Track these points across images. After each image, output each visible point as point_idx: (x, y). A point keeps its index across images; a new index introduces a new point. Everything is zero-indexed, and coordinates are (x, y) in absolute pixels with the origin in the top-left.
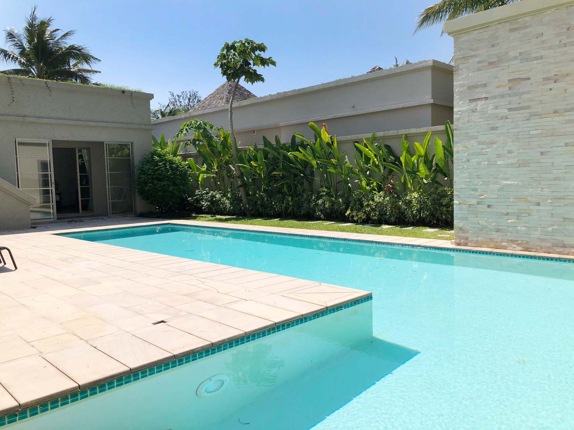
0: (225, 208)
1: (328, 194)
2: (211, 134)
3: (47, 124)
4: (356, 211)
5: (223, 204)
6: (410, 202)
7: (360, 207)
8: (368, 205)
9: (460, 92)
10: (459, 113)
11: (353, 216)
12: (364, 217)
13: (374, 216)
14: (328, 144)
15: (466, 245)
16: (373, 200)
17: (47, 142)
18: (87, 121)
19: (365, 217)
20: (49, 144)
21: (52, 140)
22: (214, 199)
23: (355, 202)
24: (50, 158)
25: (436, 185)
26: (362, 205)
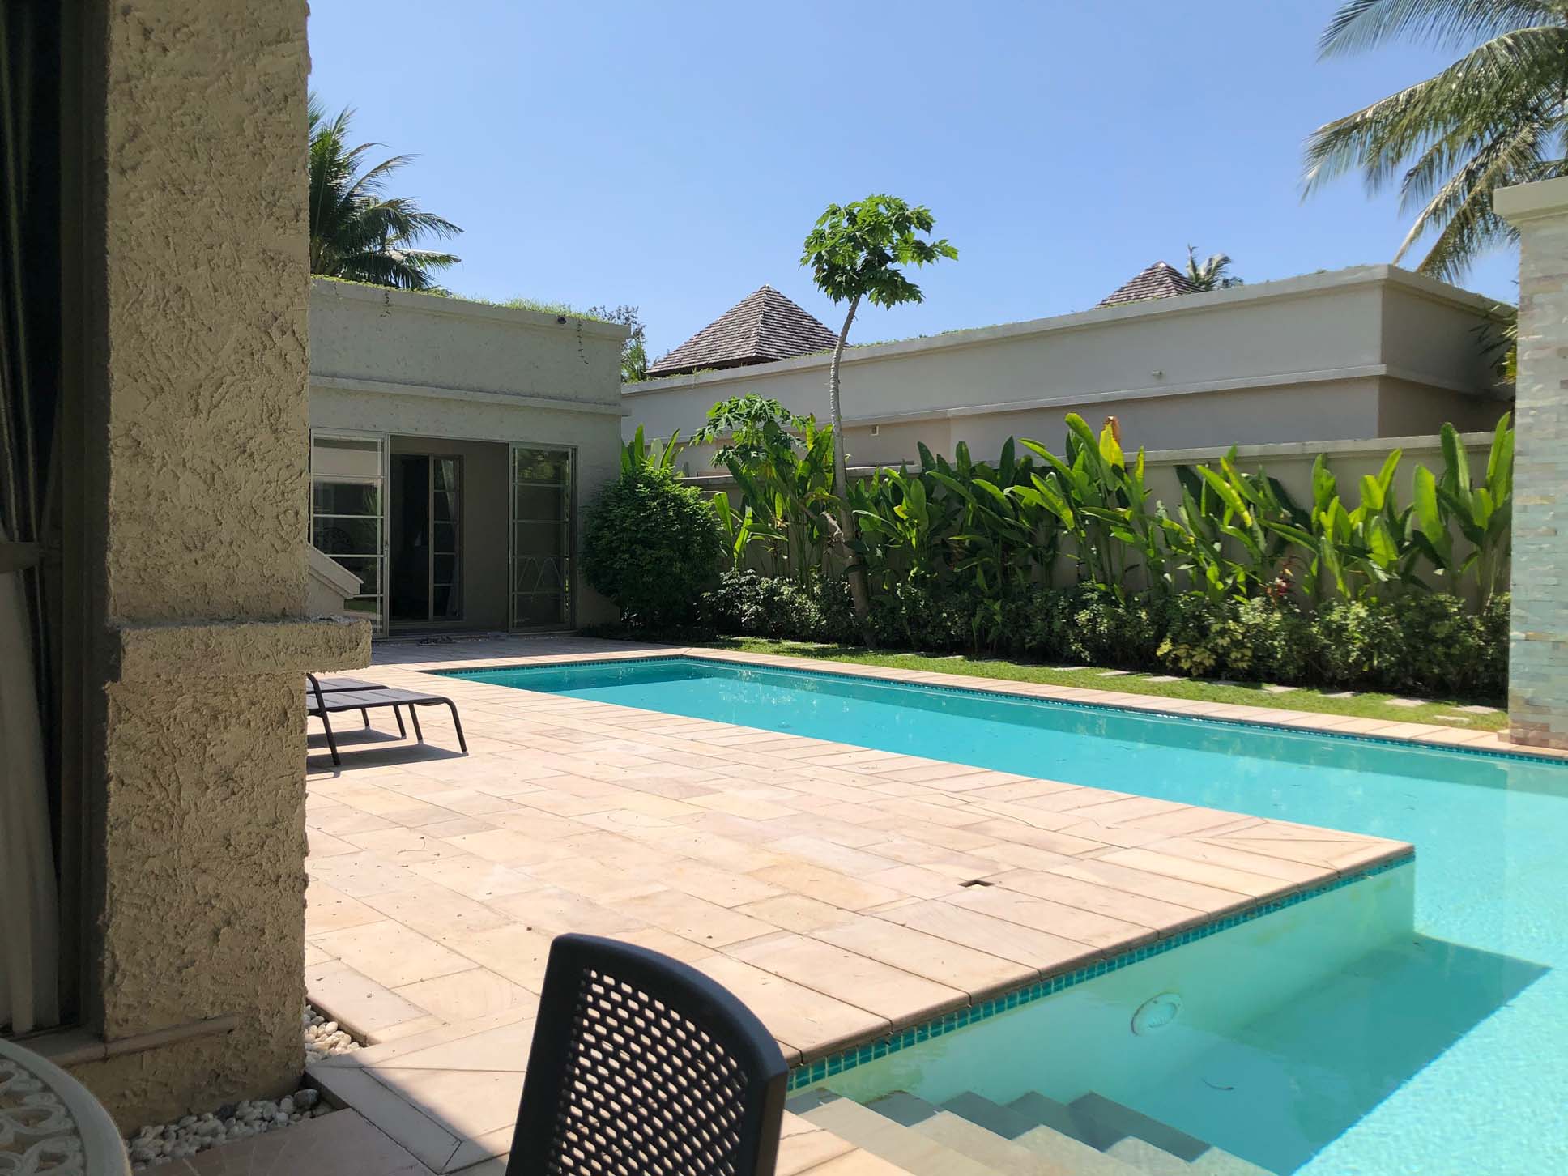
0: (804, 624)
1: (1105, 598)
2: (786, 434)
3: (383, 395)
4: (1187, 646)
5: (801, 611)
6: (1342, 628)
7: (1197, 635)
8: (1223, 632)
9: (1537, 361)
10: (1532, 412)
11: (1177, 659)
12: (1210, 662)
13: (1241, 660)
14: (1115, 469)
15: (1543, 743)
16: (1237, 619)
17: (380, 440)
18: (473, 390)
19: (1212, 662)
20: (382, 443)
21: (392, 436)
22: (776, 598)
23: (1185, 621)
24: (383, 480)
25: (1412, 587)
26: (1203, 631)
